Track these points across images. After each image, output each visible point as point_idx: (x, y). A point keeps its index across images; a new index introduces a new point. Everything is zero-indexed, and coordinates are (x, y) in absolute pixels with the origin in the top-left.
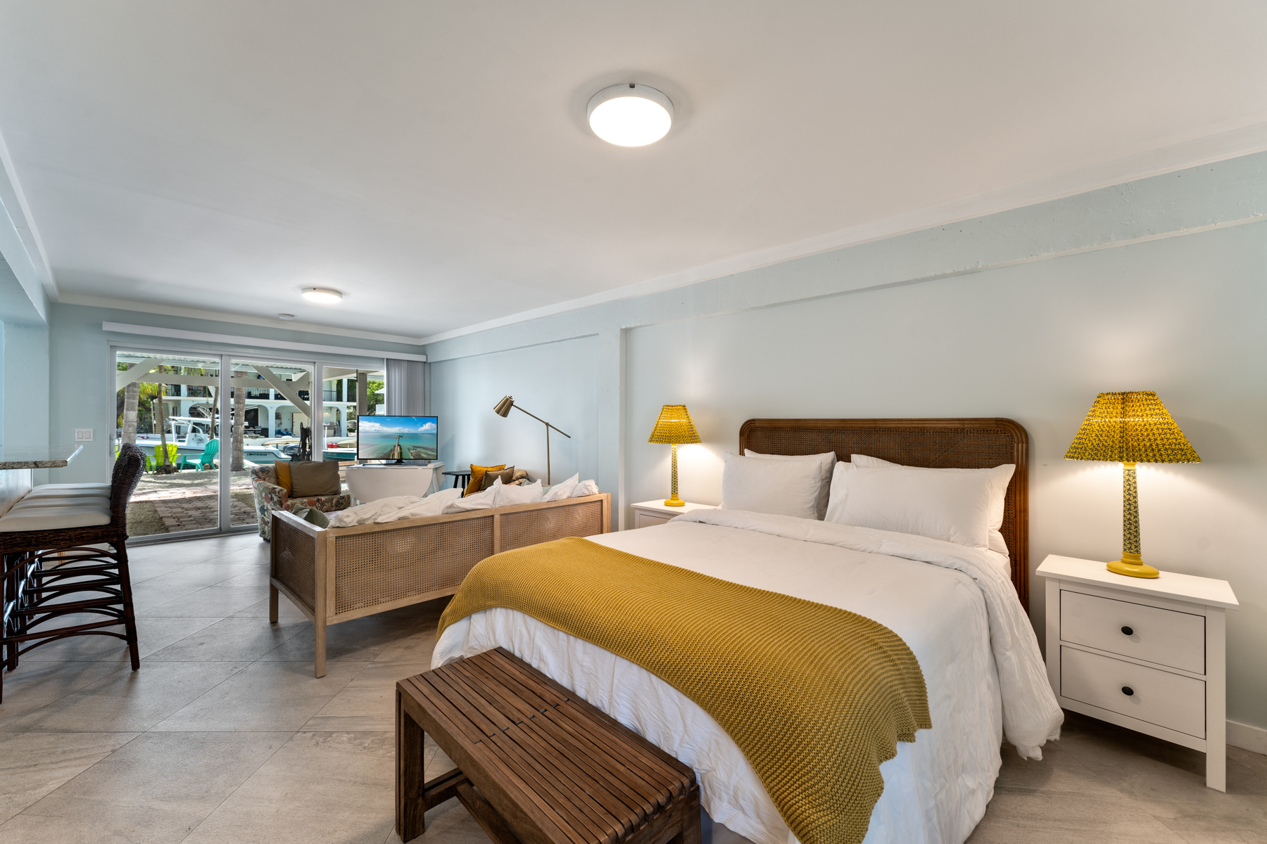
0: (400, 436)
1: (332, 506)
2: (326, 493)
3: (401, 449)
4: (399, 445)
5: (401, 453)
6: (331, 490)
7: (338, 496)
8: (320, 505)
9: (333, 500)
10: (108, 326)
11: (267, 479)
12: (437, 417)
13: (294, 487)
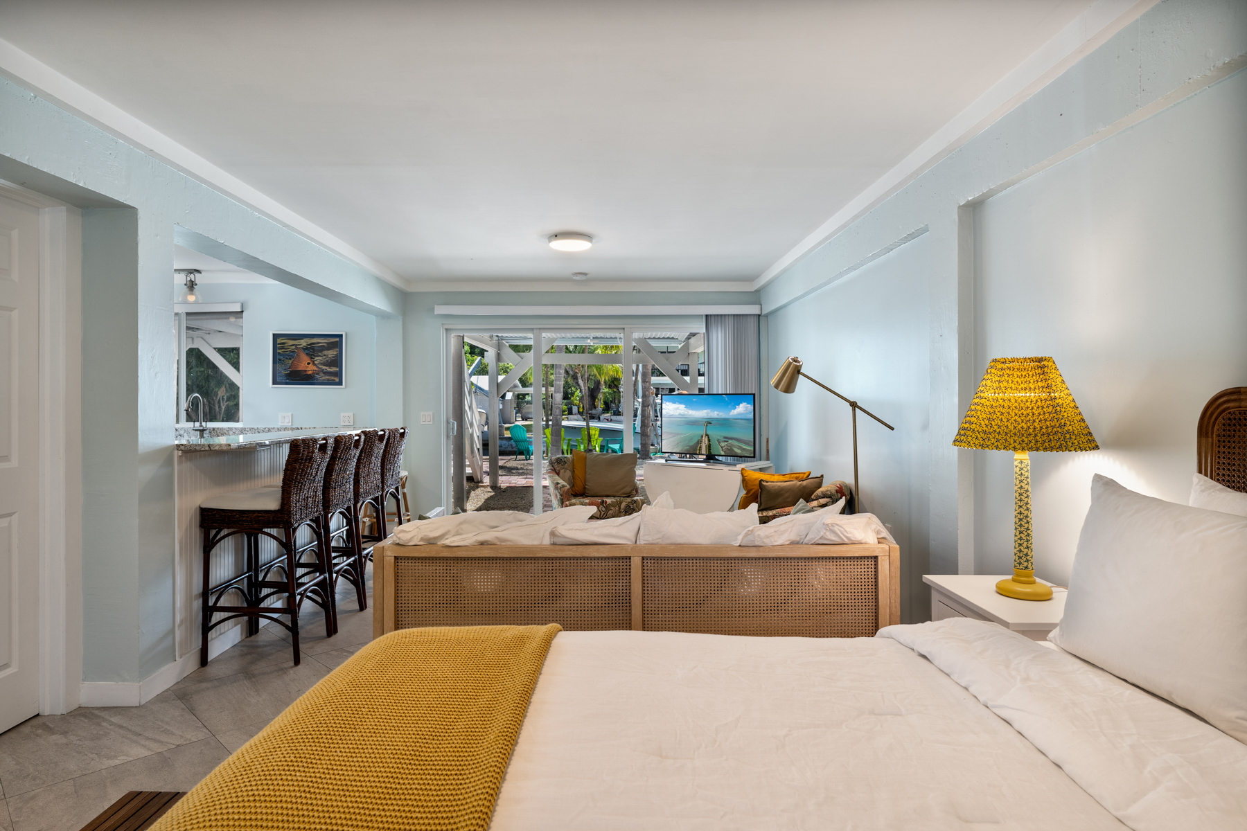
0: (708, 422)
1: (621, 511)
2: (618, 494)
3: (709, 441)
4: (707, 435)
5: (709, 447)
6: (623, 491)
7: (629, 500)
9: (622, 503)
10: (440, 310)
11: (562, 471)
12: (754, 395)
13: (587, 483)
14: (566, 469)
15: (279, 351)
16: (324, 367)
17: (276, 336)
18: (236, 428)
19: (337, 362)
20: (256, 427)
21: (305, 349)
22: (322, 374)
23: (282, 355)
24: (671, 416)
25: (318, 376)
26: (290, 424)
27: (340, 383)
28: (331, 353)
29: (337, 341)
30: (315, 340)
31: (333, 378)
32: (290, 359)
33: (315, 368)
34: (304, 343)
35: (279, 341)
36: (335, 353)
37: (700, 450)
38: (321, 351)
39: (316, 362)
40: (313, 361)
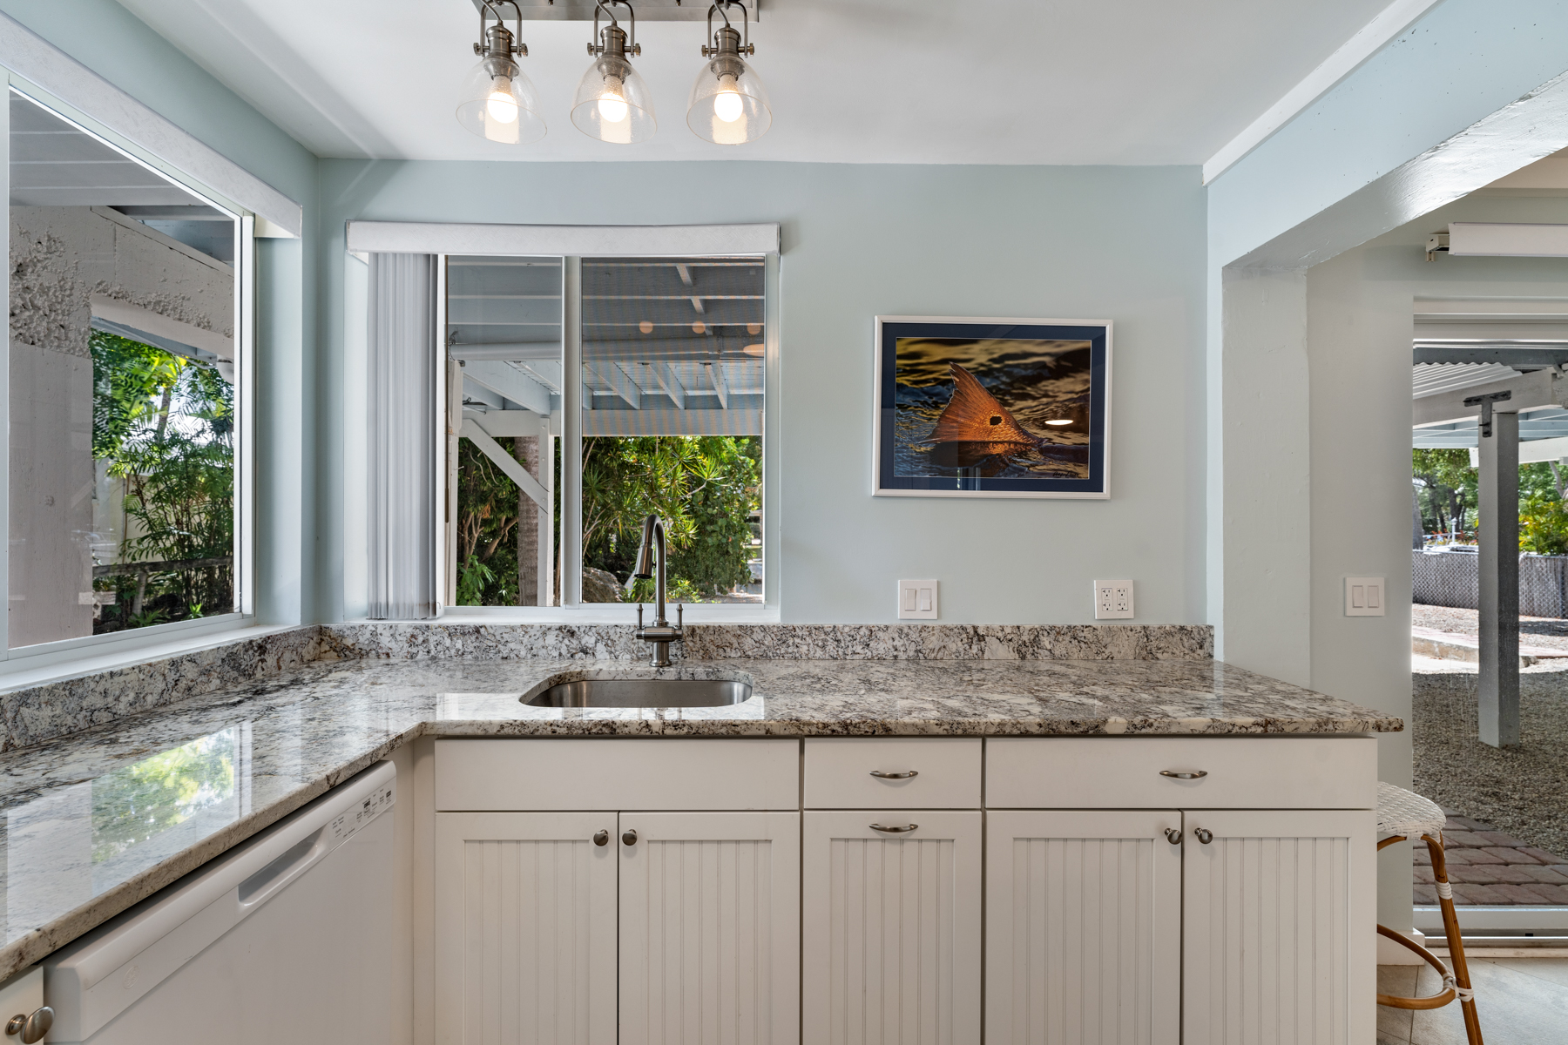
15: (900, 380)
17: (891, 332)
18: (763, 629)
19: (1088, 413)
21: (984, 373)
22: (1035, 456)
23: (911, 393)
25: (1024, 462)
26: (933, 615)
27: (1095, 484)
28: (1067, 388)
30: (1012, 347)
31: (1071, 467)
32: (936, 406)
34: (979, 354)
36: (1079, 388)
38: (1034, 380)
39: (1018, 417)
40: (1009, 414)
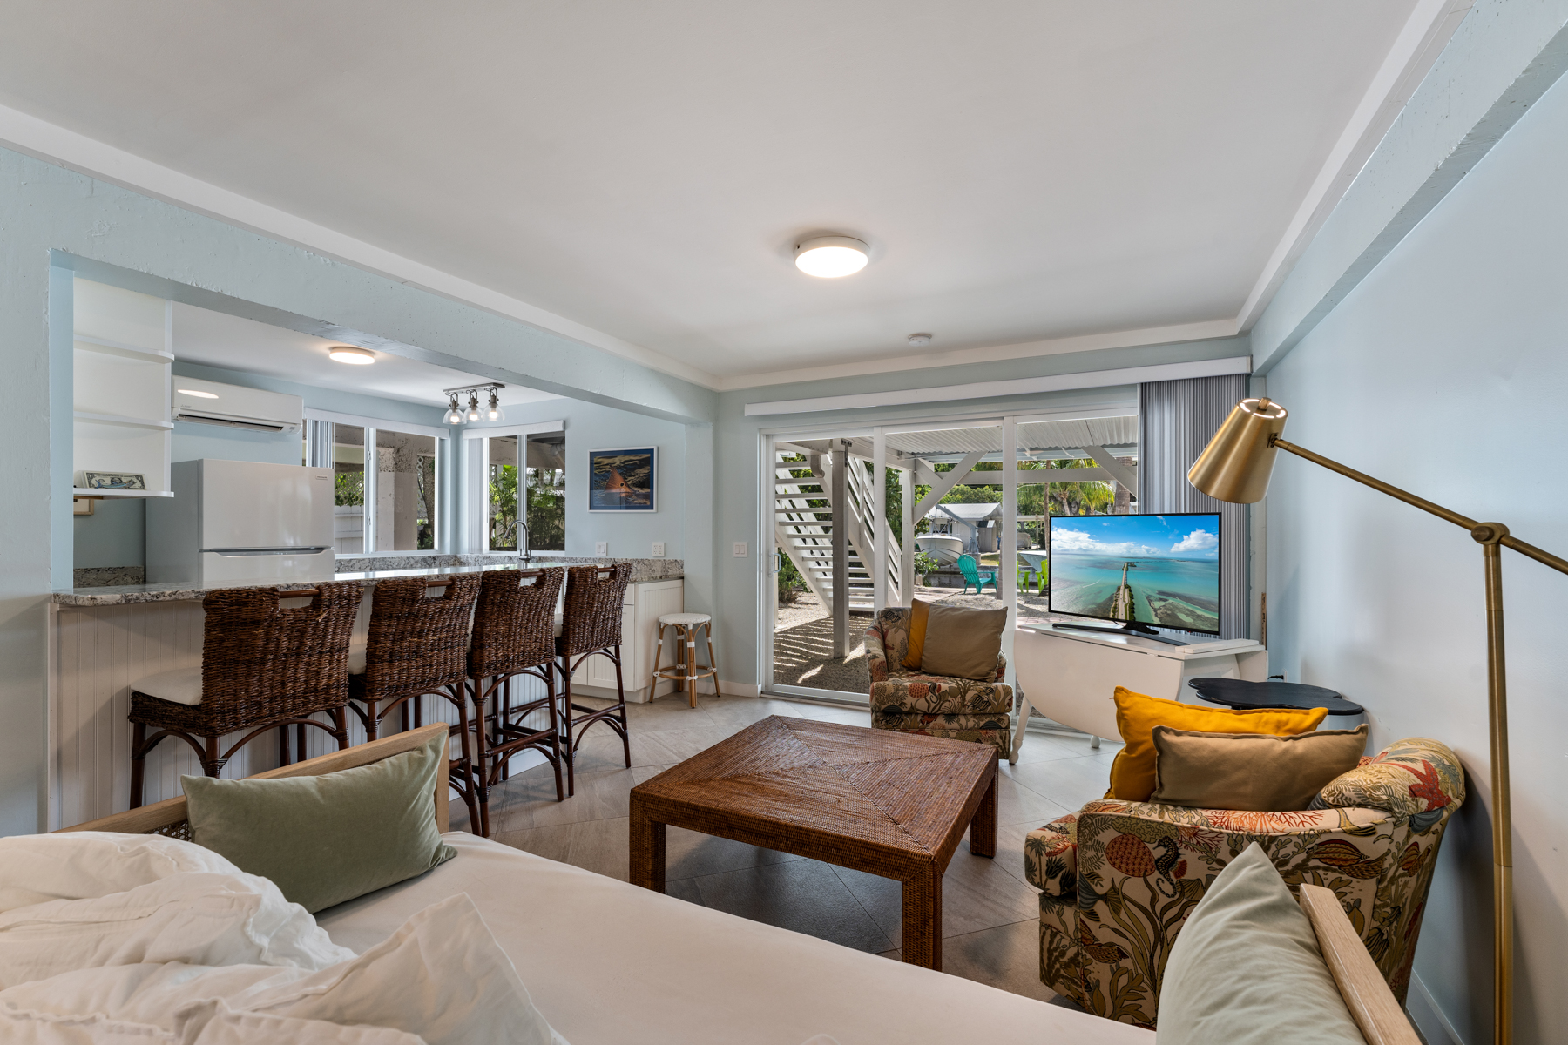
0: (1130, 565)
1: (964, 706)
2: (968, 675)
3: (1131, 597)
4: (1127, 587)
5: (1131, 608)
7: (982, 686)
8: (934, 699)
9: (966, 691)
10: (749, 410)
11: (891, 631)
12: (1220, 514)
13: (924, 653)
14: (899, 628)
15: (596, 472)
16: (636, 489)
17: (592, 455)
18: (558, 558)
19: (647, 483)
20: (574, 557)
21: (619, 468)
22: (634, 497)
23: (598, 476)
24: (1065, 552)
25: (630, 500)
26: (605, 554)
27: (652, 507)
28: (643, 471)
29: (649, 458)
30: (628, 458)
31: (644, 501)
32: (604, 481)
33: (628, 490)
34: (618, 461)
35: (596, 460)
36: (647, 471)
37: (1114, 612)
38: (633, 470)
39: (629, 483)
40: (626, 482)
